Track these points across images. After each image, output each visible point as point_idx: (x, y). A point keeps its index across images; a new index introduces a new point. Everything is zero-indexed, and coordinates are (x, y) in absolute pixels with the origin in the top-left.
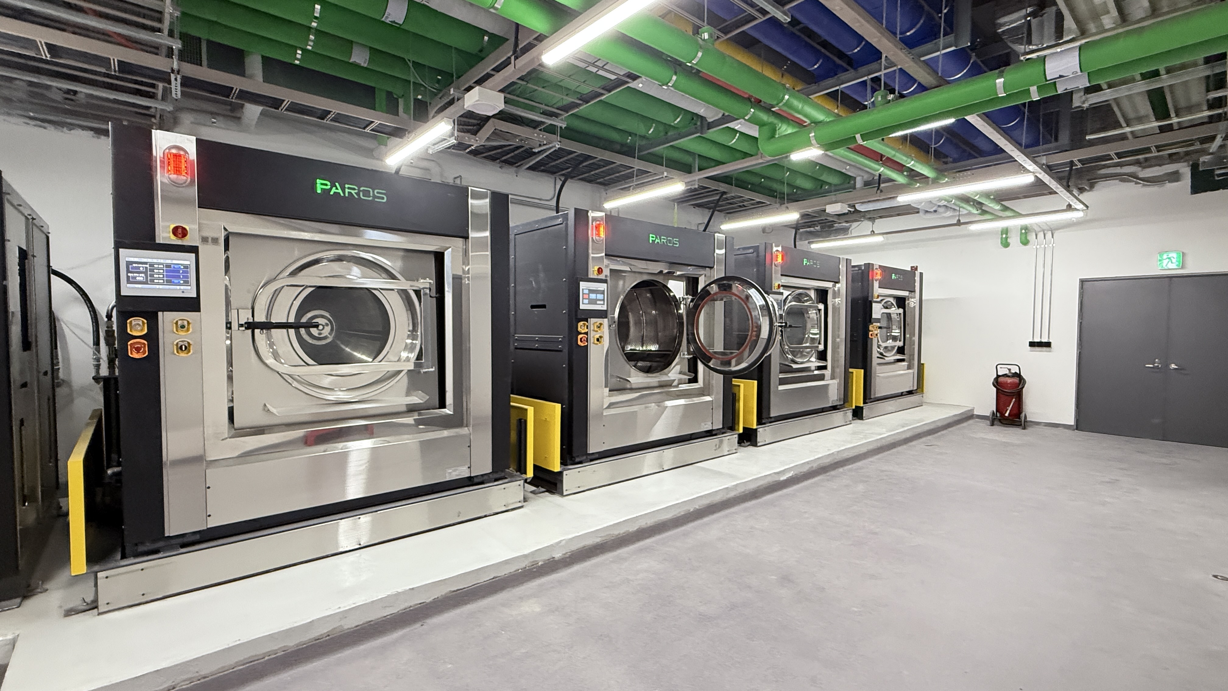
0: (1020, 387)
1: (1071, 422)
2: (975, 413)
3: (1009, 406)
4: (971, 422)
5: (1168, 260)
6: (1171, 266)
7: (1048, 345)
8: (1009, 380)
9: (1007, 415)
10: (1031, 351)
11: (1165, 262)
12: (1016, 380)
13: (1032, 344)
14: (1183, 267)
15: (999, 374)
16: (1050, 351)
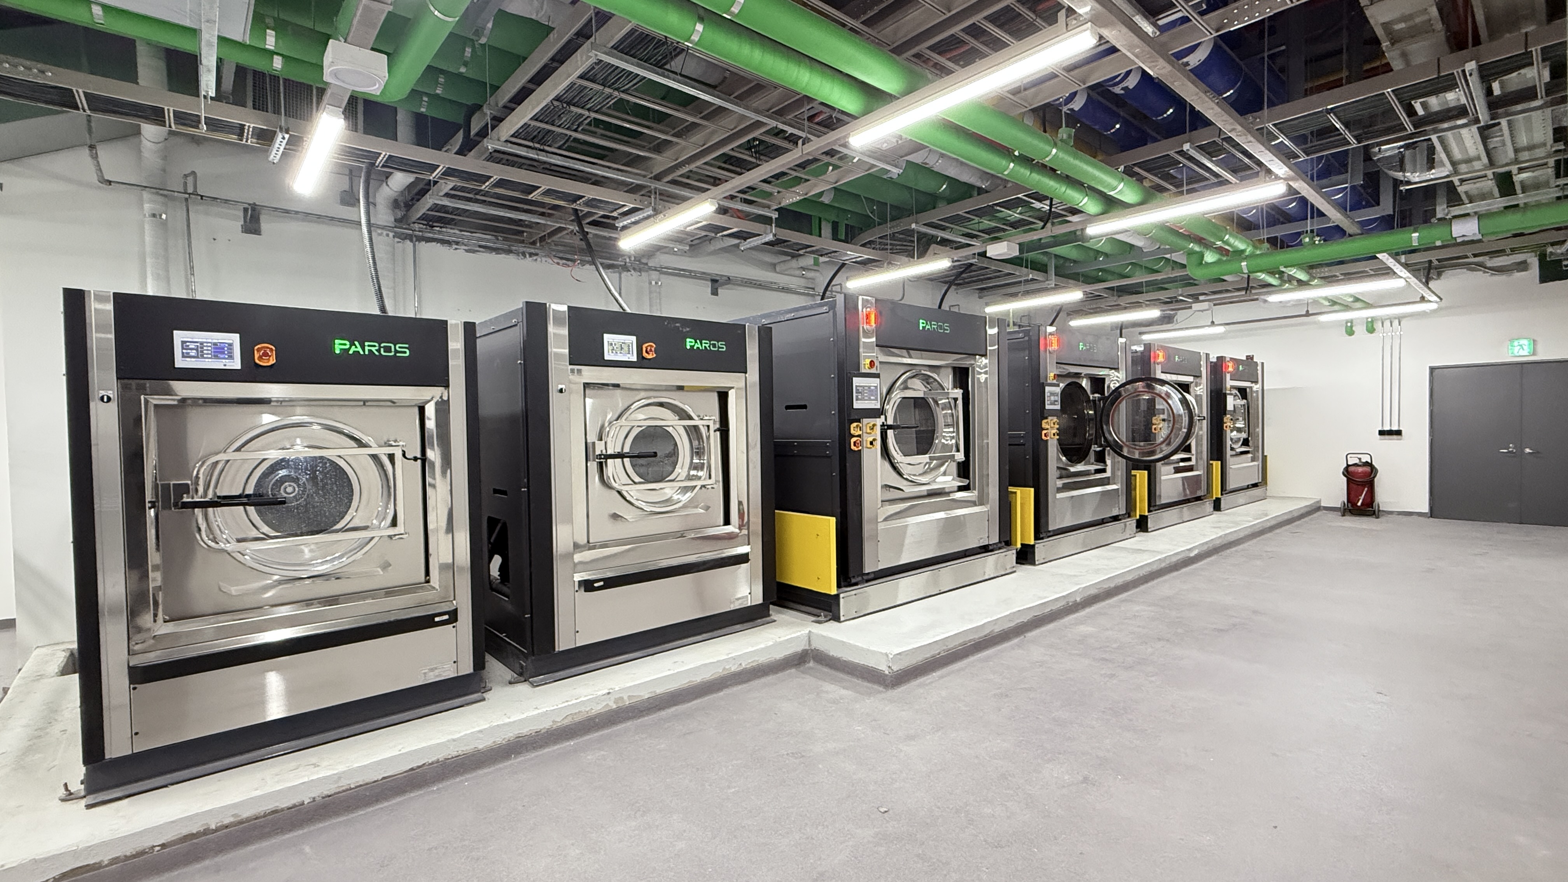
0: (1372, 476)
1: (1426, 509)
2: (1323, 504)
3: (1361, 495)
4: (1319, 513)
5: (1519, 347)
6: (1522, 353)
7: (1398, 433)
8: (1360, 469)
9: (1359, 504)
10: (1381, 440)
11: (1516, 349)
12: (1368, 469)
13: (1382, 433)
14: (1534, 354)
15: (1349, 463)
16: (1400, 439)
